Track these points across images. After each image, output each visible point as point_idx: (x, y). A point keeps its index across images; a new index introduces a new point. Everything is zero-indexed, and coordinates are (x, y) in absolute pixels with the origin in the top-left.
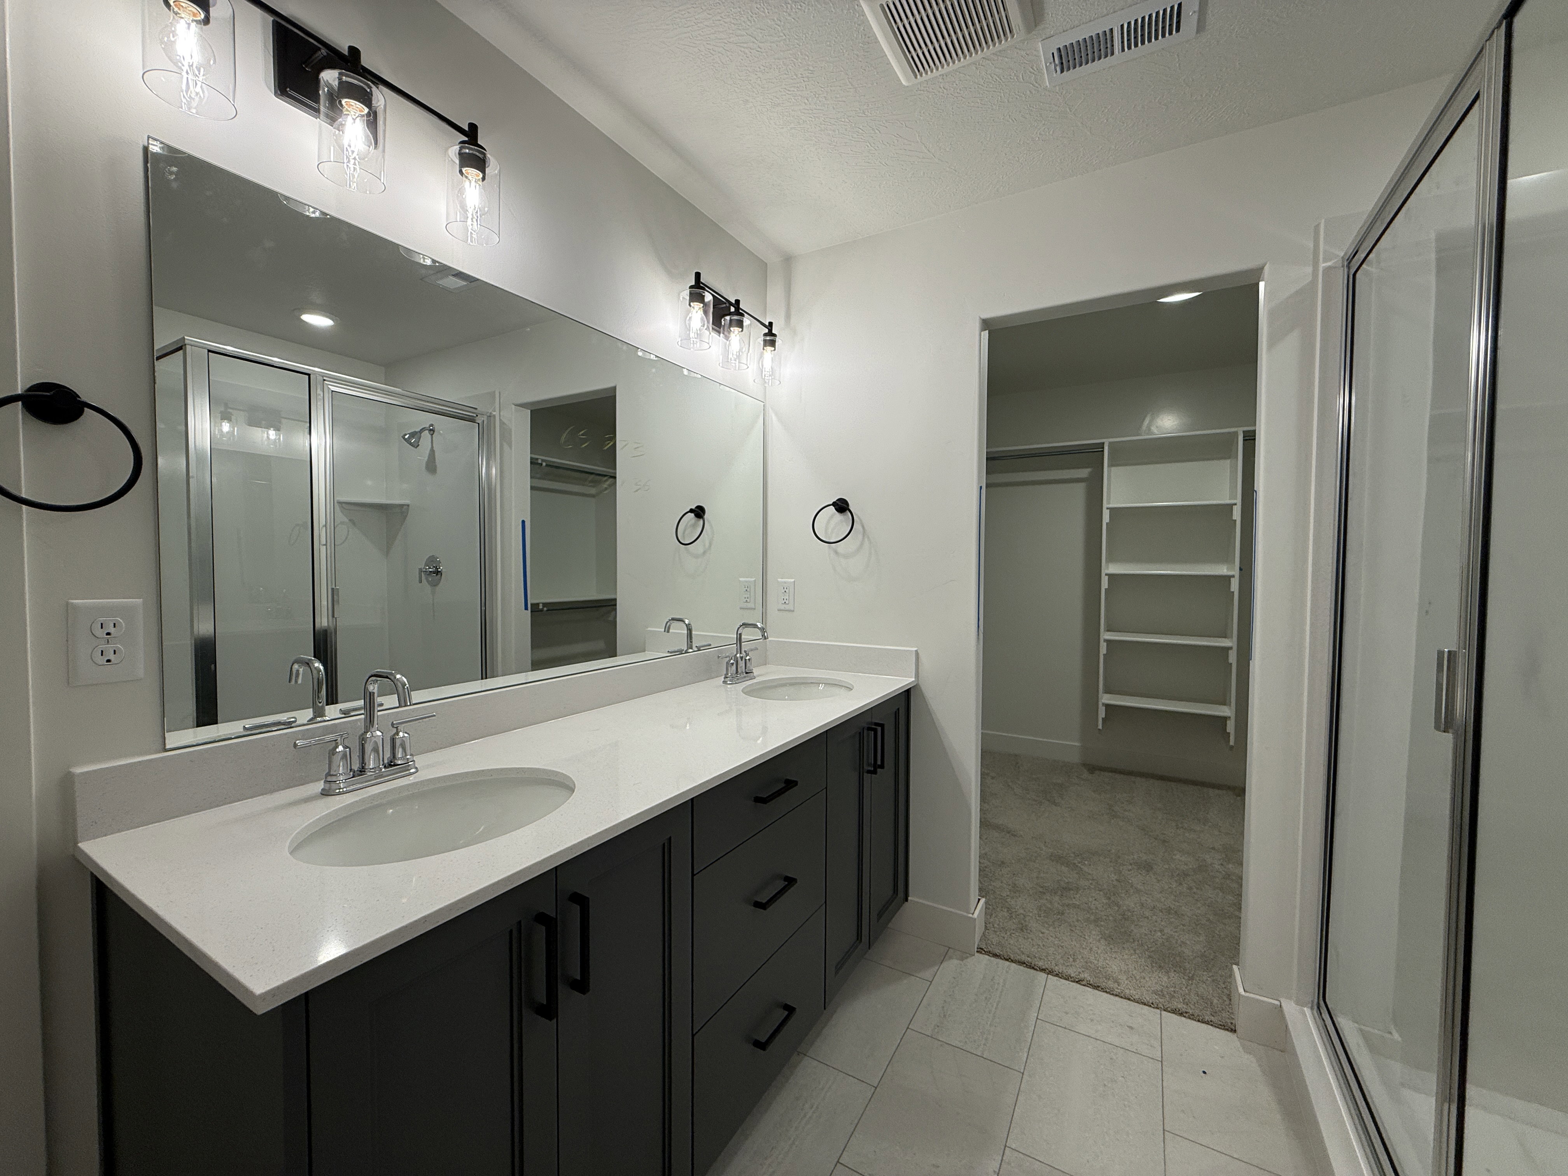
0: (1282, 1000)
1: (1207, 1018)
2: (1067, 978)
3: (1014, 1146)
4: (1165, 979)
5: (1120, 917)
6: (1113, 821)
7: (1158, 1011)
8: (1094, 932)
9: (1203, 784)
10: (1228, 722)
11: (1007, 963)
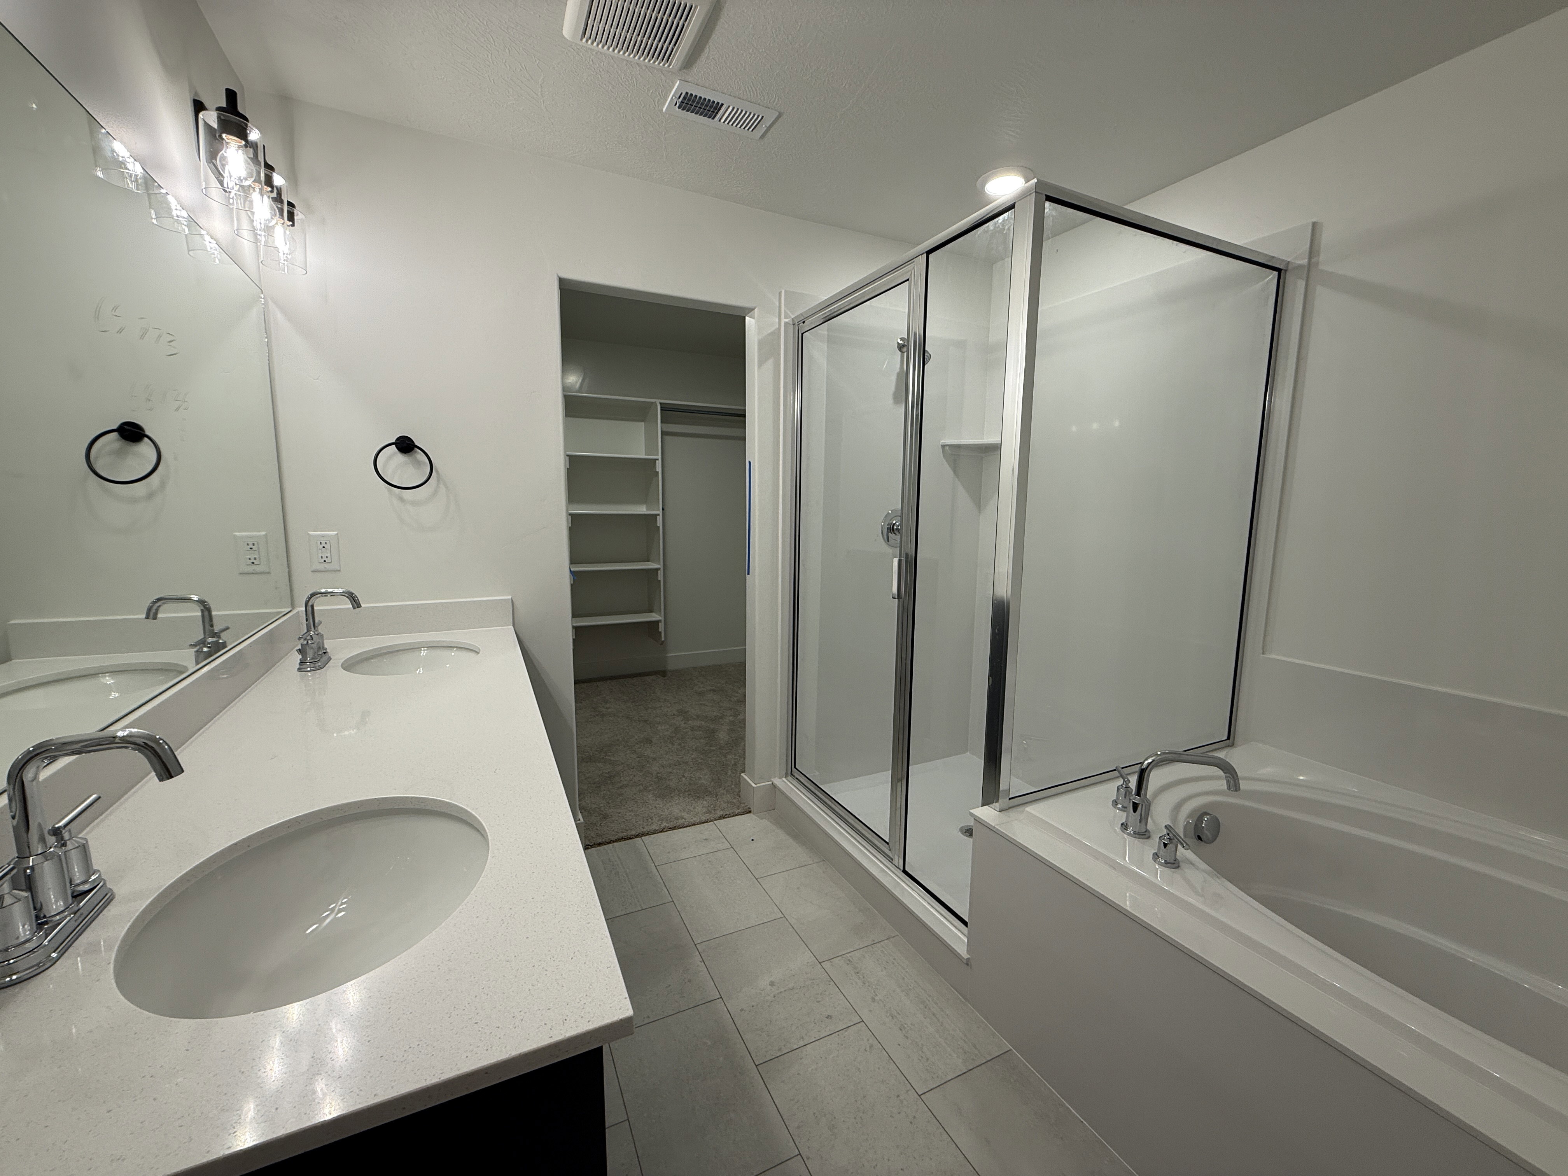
0: (773, 779)
1: (737, 812)
2: (655, 832)
3: (699, 942)
4: (705, 802)
5: (656, 779)
6: (604, 719)
7: (712, 823)
8: (650, 797)
9: (640, 675)
10: (660, 624)
11: (611, 845)
